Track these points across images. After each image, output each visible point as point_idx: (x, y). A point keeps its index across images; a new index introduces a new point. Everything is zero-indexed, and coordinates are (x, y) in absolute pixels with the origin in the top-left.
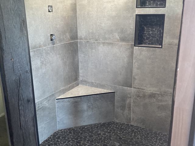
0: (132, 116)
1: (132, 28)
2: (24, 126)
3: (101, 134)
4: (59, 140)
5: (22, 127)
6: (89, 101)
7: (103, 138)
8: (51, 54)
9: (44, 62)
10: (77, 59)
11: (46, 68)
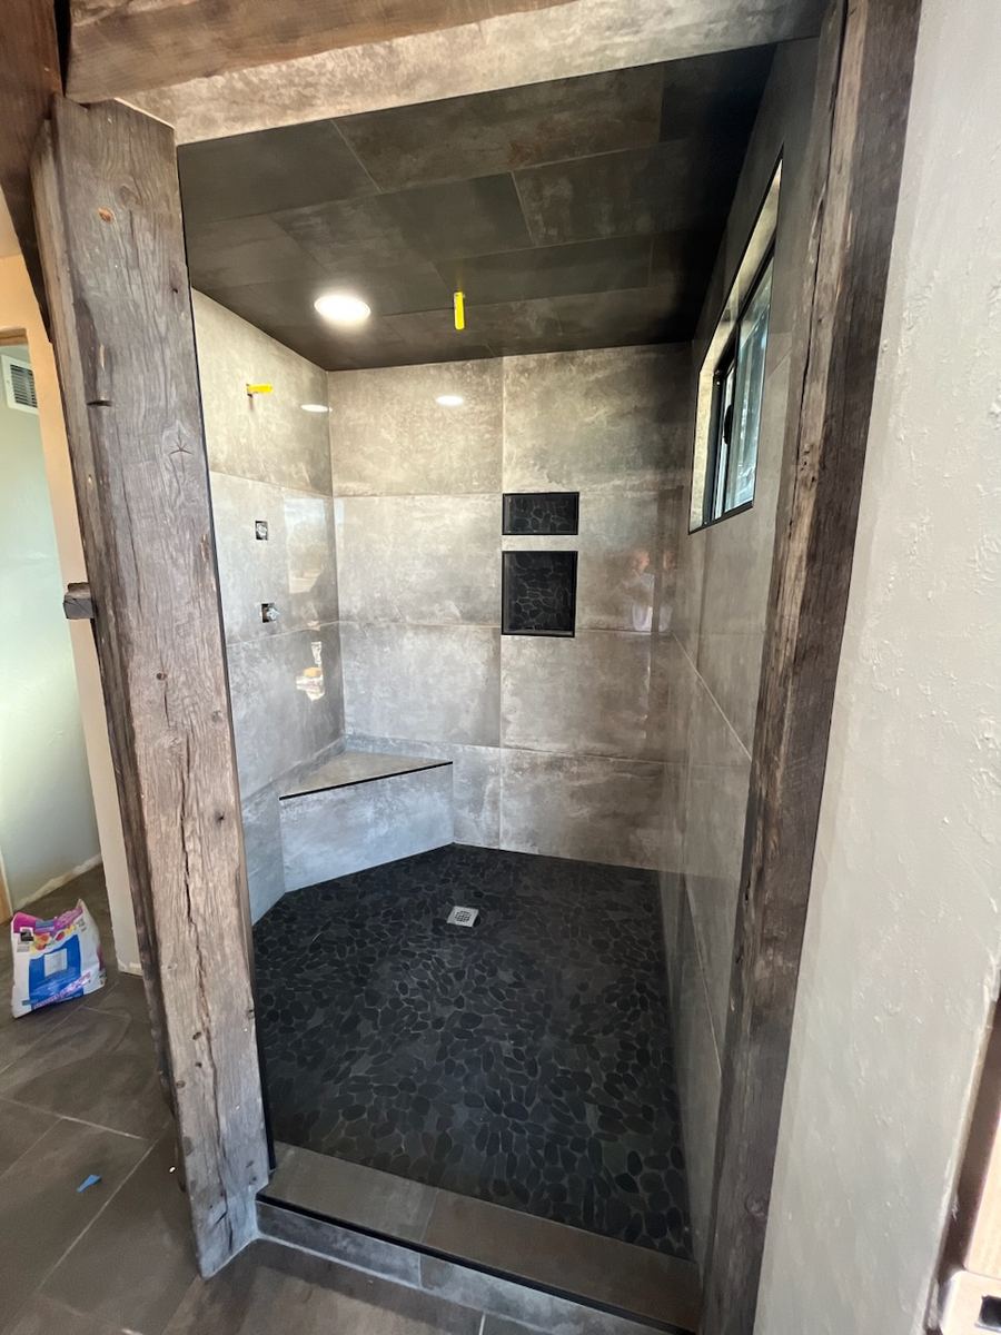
0: (504, 824)
1: (494, 585)
2: (202, 911)
3: (420, 888)
4: (294, 927)
5: (193, 914)
6: (380, 796)
7: (428, 900)
8: (264, 661)
9: (244, 687)
10: (337, 675)
11: (248, 704)
